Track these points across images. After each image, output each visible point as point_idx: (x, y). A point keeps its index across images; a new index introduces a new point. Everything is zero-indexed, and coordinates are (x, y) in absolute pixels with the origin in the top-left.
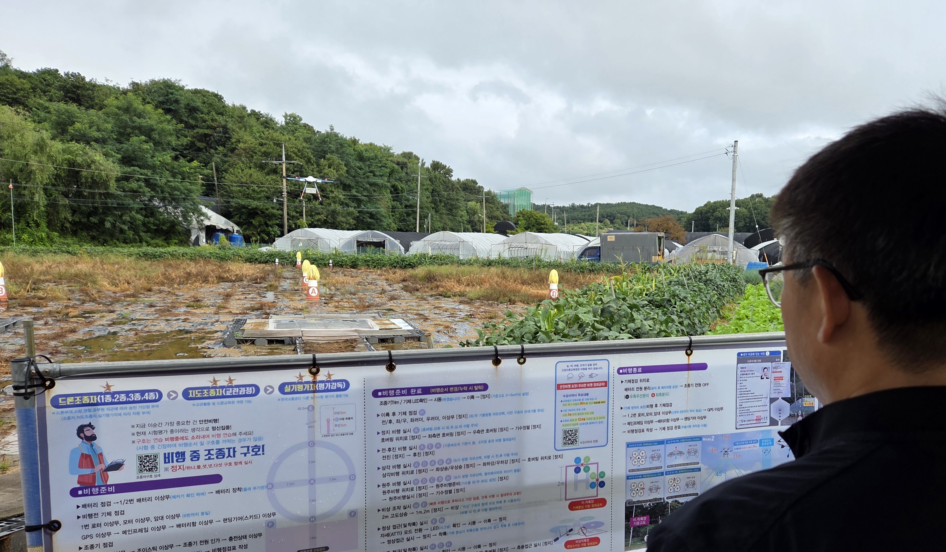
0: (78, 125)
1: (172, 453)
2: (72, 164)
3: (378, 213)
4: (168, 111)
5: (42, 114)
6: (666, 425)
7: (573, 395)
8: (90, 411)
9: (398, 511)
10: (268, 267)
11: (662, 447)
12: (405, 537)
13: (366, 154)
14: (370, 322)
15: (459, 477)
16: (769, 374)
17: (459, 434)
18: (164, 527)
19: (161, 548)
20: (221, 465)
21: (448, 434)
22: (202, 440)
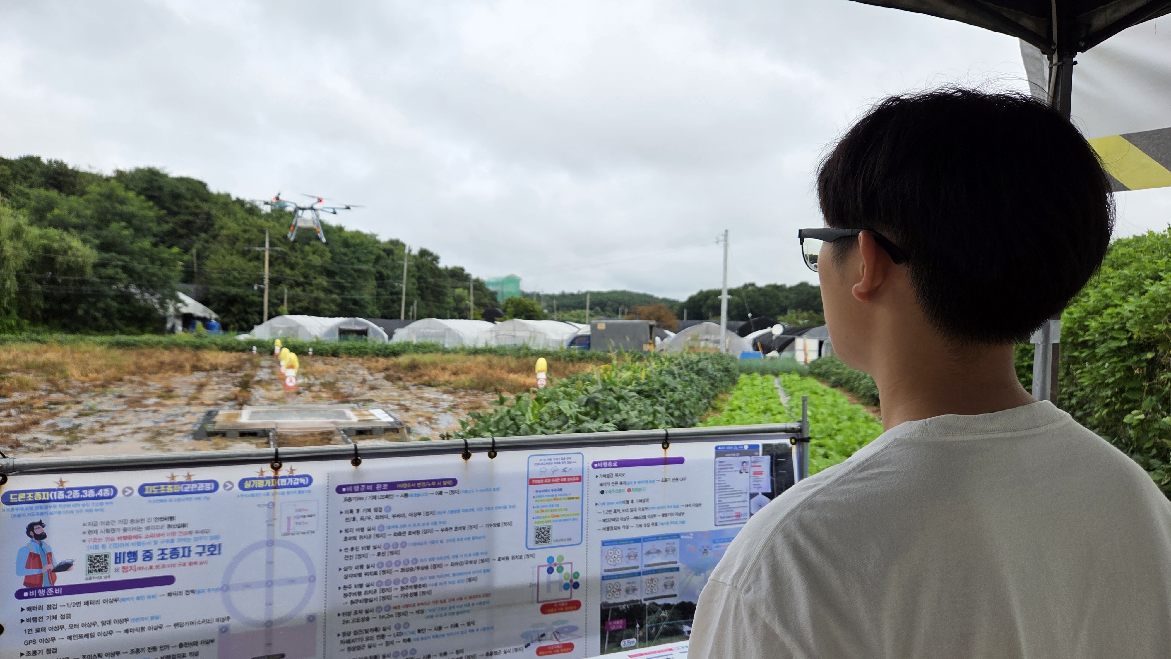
0: (56, 211)
1: (124, 553)
2: (47, 249)
3: (362, 300)
4: (150, 198)
5: (22, 200)
6: (642, 522)
7: (546, 491)
8: (41, 508)
9: (360, 616)
10: (245, 356)
11: (638, 545)
12: (367, 643)
13: (351, 241)
14: (349, 413)
15: (425, 578)
16: (748, 469)
17: (426, 532)
18: (111, 633)
19: (107, 655)
20: (174, 565)
21: (414, 533)
22: (156, 539)
